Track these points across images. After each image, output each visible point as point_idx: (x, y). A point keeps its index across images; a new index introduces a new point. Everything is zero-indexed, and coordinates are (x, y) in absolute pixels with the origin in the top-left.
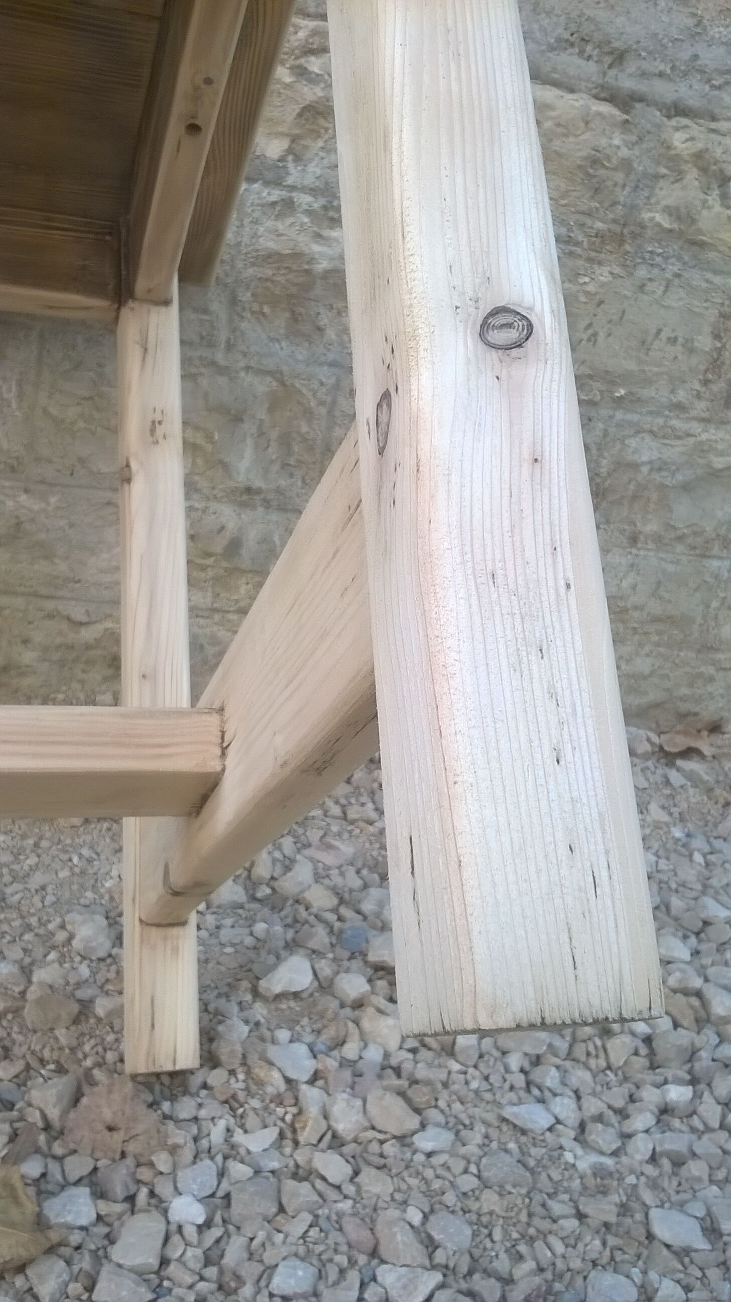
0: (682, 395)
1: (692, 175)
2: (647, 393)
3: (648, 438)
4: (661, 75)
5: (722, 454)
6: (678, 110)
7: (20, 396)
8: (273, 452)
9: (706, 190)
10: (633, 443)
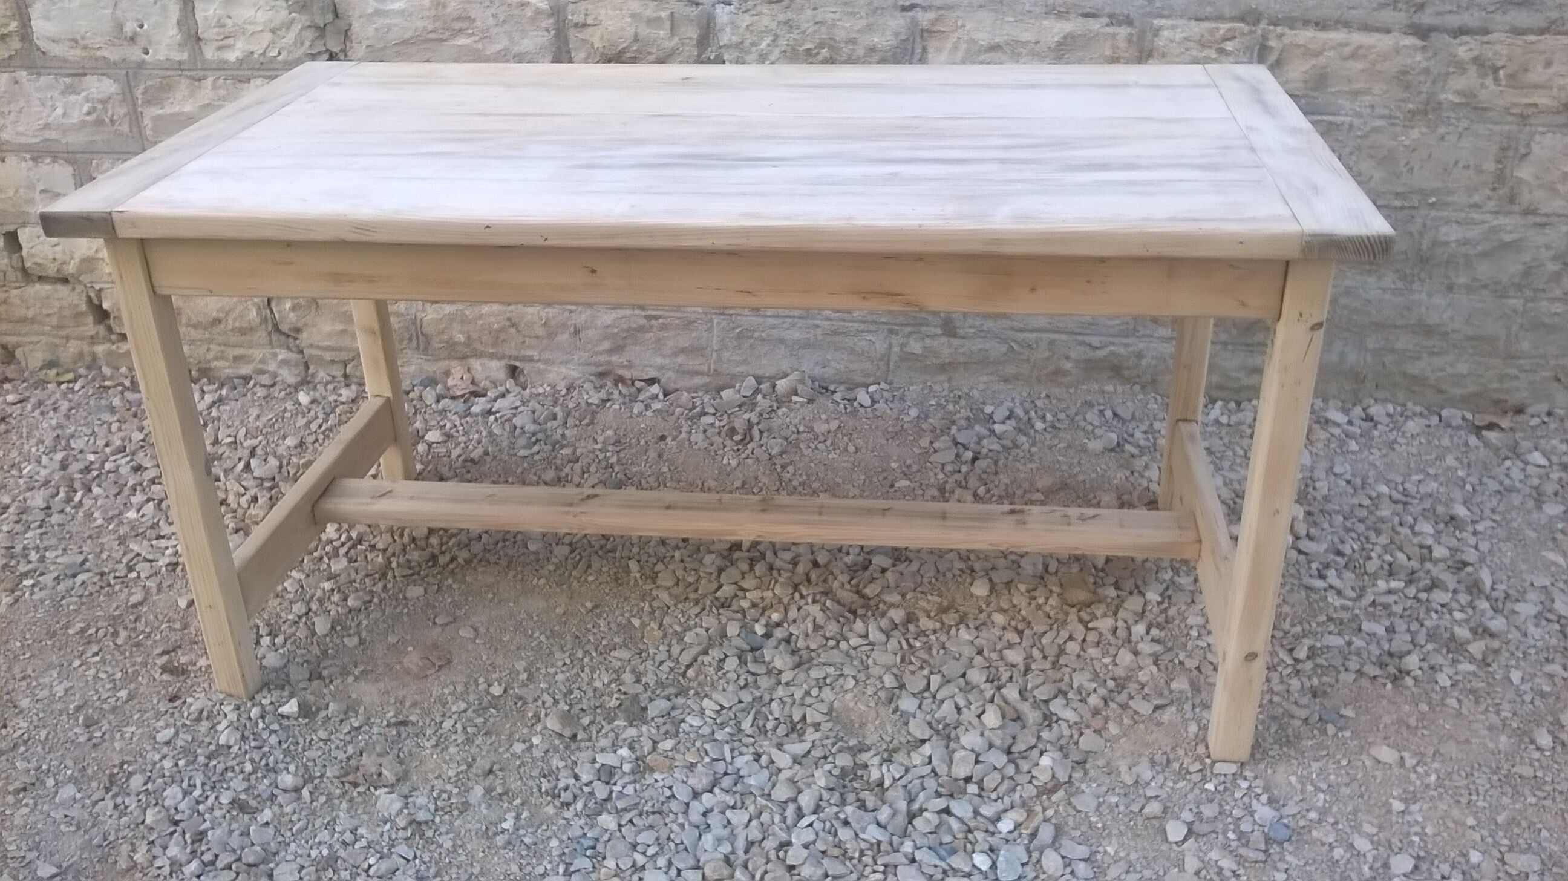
0: (1477, 198)
1: (1473, 70)
2: (1450, 199)
3: (1454, 226)
4: (1450, 12)
5: (1510, 232)
6: (1462, 31)
9: (1483, 76)
10: (1444, 229)
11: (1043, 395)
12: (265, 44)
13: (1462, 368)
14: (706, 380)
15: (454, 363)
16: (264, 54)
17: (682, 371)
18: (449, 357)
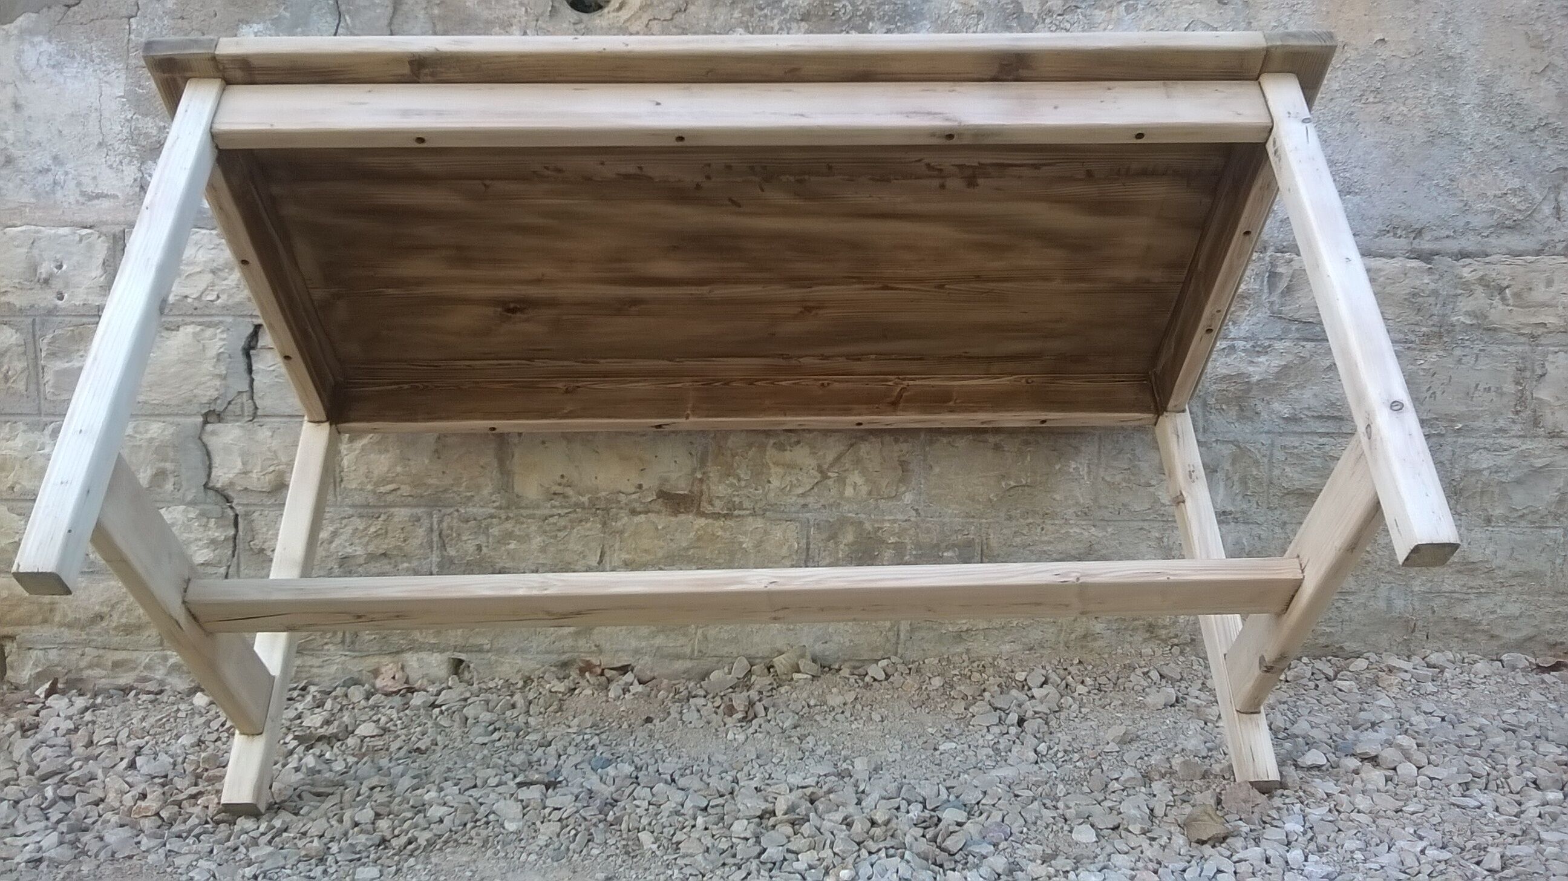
0: (1501, 423)
1: (1479, 290)
2: (1477, 424)
3: (1484, 453)
4: (1448, 237)
5: (1539, 457)
6: (1463, 255)
7: (1089, 473)
8: (1237, 488)
9: (1491, 297)
10: (1474, 456)
11: (1076, 661)
12: (202, 286)
13: (1513, 609)
14: (688, 664)
15: (386, 659)
16: (199, 298)
17: (660, 654)
18: (381, 653)
